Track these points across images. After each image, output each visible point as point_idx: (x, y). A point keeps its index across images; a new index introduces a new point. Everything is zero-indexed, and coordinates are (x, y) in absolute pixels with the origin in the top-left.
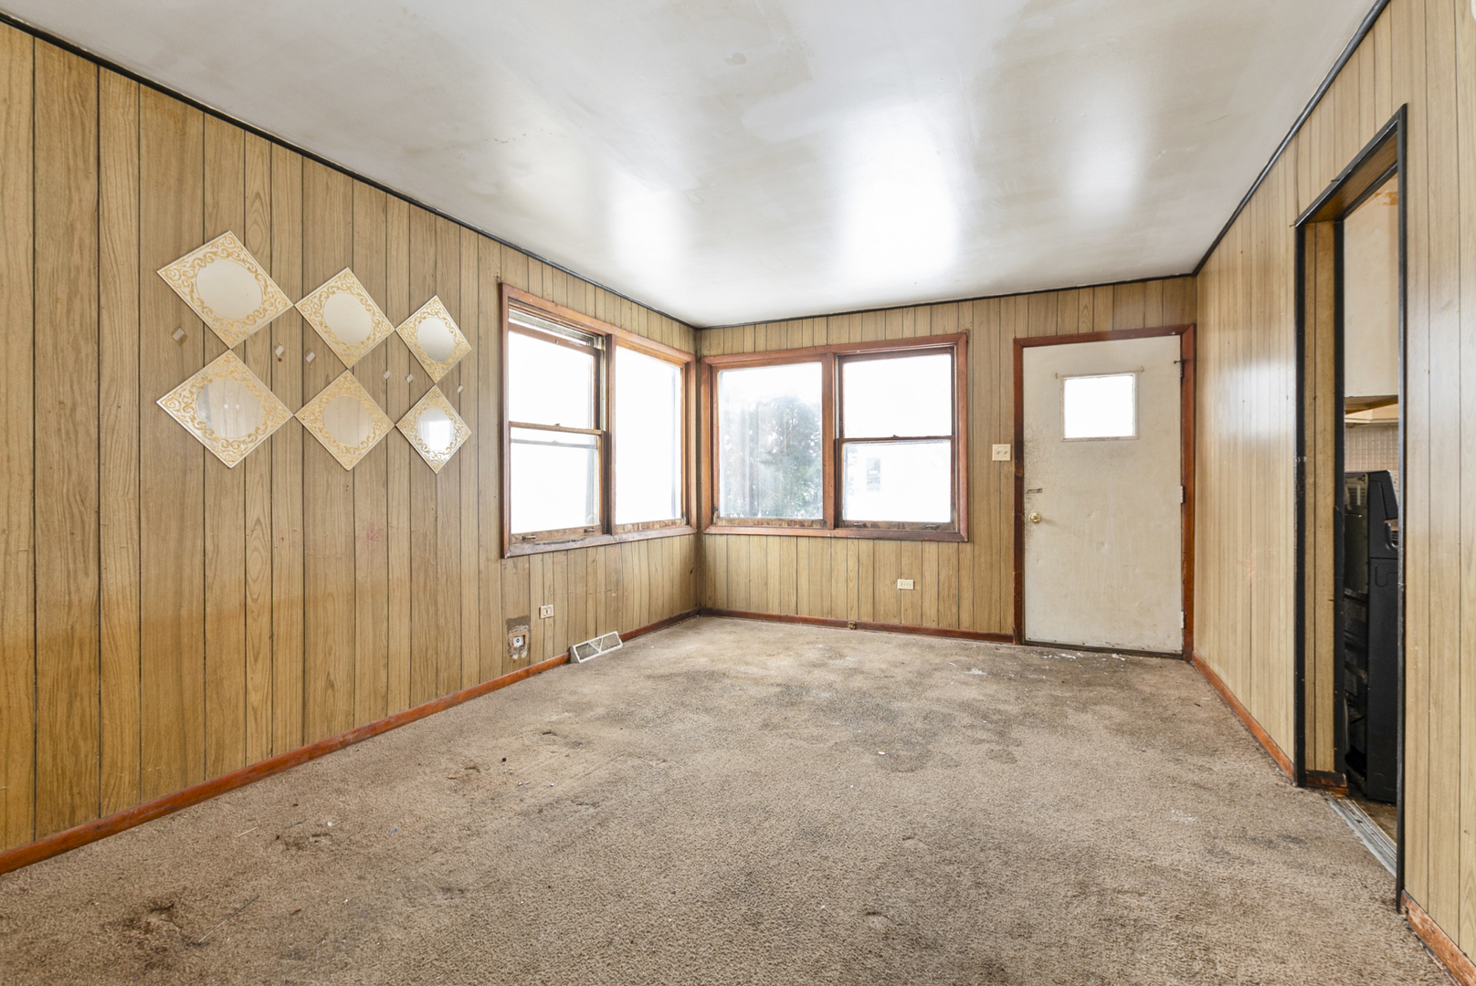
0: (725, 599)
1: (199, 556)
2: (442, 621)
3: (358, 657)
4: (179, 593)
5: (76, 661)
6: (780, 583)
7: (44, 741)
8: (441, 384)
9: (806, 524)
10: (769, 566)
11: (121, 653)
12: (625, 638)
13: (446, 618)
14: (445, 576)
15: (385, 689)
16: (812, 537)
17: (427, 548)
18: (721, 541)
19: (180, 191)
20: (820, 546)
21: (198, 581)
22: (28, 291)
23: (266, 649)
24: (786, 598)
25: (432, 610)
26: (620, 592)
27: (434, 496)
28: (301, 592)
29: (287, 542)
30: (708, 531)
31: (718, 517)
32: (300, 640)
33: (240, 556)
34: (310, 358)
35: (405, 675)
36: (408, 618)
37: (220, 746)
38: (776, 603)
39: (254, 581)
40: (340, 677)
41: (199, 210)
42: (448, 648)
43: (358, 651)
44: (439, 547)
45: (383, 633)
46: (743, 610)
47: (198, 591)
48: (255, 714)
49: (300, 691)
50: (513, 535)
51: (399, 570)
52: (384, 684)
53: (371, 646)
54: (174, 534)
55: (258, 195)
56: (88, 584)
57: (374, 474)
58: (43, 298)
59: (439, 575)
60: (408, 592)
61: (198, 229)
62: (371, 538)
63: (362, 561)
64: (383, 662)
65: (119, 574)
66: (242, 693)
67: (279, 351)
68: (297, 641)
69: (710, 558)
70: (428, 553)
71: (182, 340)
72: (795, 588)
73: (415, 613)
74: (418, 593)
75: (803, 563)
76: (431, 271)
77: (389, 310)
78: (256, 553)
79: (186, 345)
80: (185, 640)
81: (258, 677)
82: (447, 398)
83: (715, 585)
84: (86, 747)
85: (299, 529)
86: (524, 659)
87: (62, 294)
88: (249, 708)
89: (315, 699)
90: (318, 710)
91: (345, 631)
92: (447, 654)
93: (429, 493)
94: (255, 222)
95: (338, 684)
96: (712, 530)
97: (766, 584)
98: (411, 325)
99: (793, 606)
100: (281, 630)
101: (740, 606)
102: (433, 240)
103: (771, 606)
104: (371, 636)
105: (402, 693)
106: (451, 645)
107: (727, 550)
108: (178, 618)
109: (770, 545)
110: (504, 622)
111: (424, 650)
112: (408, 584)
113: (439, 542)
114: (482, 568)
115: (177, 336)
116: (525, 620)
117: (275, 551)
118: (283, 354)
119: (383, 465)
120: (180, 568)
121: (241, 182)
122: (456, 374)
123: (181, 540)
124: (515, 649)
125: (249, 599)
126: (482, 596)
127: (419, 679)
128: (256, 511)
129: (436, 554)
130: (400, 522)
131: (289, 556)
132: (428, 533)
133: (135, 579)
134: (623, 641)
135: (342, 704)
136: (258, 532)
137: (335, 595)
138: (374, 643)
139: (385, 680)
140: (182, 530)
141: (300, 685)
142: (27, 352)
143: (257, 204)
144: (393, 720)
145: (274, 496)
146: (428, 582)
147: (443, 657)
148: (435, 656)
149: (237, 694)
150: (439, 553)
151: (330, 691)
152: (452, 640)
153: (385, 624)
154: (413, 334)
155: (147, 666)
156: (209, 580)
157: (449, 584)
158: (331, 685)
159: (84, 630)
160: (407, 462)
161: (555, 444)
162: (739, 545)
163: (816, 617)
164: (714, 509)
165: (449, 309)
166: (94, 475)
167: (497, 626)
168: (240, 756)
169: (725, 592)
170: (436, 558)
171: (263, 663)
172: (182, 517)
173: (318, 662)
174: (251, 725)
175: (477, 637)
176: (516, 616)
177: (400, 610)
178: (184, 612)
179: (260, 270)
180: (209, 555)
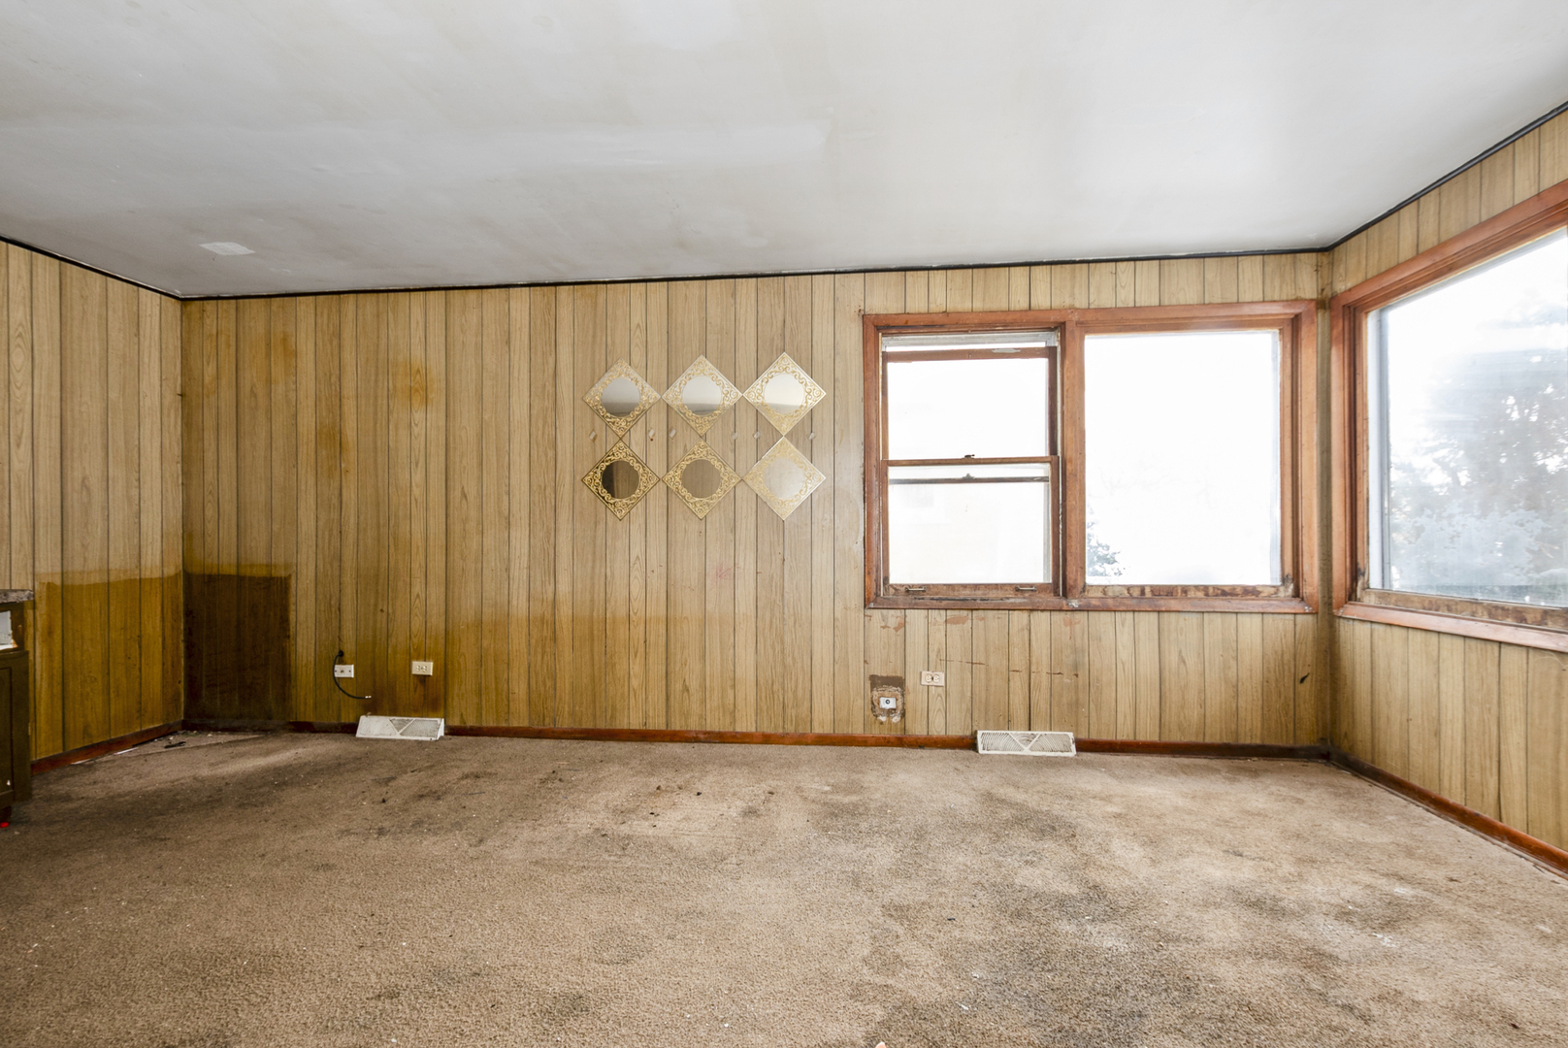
0: (1369, 745)
1: (603, 579)
2: (789, 660)
3: (708, 673)
4: (592, 600)
5: (545, 634)
6: (1465, 739)
7: (533, 674)
8: (790, 436)
9: (1529, 617)
10: (1443, 698)
11: (565, 634)
12: (1083, 746)
13: (794, 658)
14: (793, 618)
15: (732, 706)
16: (1536, 648)
17: (774, 589)
18: (1362, 630)
19: (594, 342)
20: (1554, 672)
21: (602, 595)
22: (527, 427)
23: (641, 650)
24: (1477, 776)
25: (778, 648)
26: (1083, 679)
27: (781, 541)
28: (665, 613)
29: (655, 573)
30: (1340, 613)
31: (1367, 587)
32: (664, 648)
33: (626, 581)
34: (672, 435)
35: (752, 698)
36: (753, 650)
37: (614, 708)
38: (1457, 781)
39: (635, 600)
40: (694, 685)
41: (604, 352)
42: (796, 687)
43: (708, 668)
44: (786, 589)
45: (730, 658)
46: (1398, 775)
47: (602, 602)
48: (635, 693)
49: (664, 687)
50: (892, 586)
51: (745, 605)
52: (732, 701)
53: (719, 667)
54: (590, 564)
55: (638, 325)
56: (550, 589)
57: (723, 522)
58: (533, 429)
59: (786, 616)
60: (754, 626)
61: (603, 364)
62: (719, 575)
63: (711, 595)
64: (730, 683)
65: (564, 587)
66: (626, 677)
67: (651, 434)
68: (662, 649)
69: (1346, 662)
70: (774, 593)
71: (594, 439)
72: (1495, 759)
73: (761, 646)
74: (764, 629)
75: (1513, 708)
76: (780, 331)
77: (737, 380)
78: (636, 580)
79: (597, 441)
80: (595, 632)
81: (637, 668)
82: (797, 448)
83: (1353, 714)
84: (549, 683)
85: (664, 565)
86: (896, 724)
87: (540, 426)
88: (631, 689)
89: (675, 696)
90: (677, 705)
91: (697, 650)
92: (795, 692)
93: (776, 539)
94: (637, 345)
95: (692, 690)
96: (1352, 611)
97: (1437, 734)
98: (758, 387)
99: (1491, 799)
100: (652, 639)
101: (1393, 767)
102: (782, 303)
103: (1446, 783)
104: (719, 659)
105: (749, 716)
106: (800, 686)
107: (1372, 650)
108: (592, 616)
109: (1444, 654)
110: (867, 676)
111: (770, 682)
112: (754, 620)
113: (786, 585)
114: (838, 615)
115: (592, 437)
116: (898, 682)
117: (648, 579)
118: (654, 435)
119: (731, 514)
120: (593, 584)
121: (628, 321)
122: (807, 423)
123: (593, 568)
124: (883, 710)
125: (631, 613)
126: (837, 644)
127: (765, 708)
128: (637, 550)
129: (783, 595)
130: (746, 563)
131: (657, 584)
132: (775, 575)
133: (570, 589)
134: (1077, 750)
135: (695, 707)
136: (638, 565)
137: (690, 618)
138: (722, 666)
139: (732, 698)
140: (594, 561)
141: (664, 682)
142: (527, 461)
143: (638, 331)
144: (738, 736)
145: (648, 540)
146: (774, 621)
147: (790, 695)
148: (781, 692)
149: (624, 677)
150: (786, 595)
151: (686, 694)
152: (800, 681)
153: (732, 651)
154: (760, 395)
155: (577, 644)
156: (608, 596)
157: (797, 625)
158: (686, 689)
159: (548, 616)
160: (754, 510)
161: (968, 480)
162: (1391, 643)
163: (1544, 842)
164: (1356, 572)
165: (799, 362)
166: (553, 525)
167: (858, 681)
168: (626, 720)
169: (1369, 731)
170: (783, 600)
171: (640, 659)
172: (594, 553)
173: (677, 669)
174: (632, 701)
175: (831, 685)
176: (884, 675)
177: (746, 641)
178: (595, 614)
179: (639, 378)
180: (609, 579)
